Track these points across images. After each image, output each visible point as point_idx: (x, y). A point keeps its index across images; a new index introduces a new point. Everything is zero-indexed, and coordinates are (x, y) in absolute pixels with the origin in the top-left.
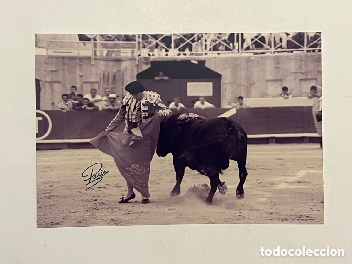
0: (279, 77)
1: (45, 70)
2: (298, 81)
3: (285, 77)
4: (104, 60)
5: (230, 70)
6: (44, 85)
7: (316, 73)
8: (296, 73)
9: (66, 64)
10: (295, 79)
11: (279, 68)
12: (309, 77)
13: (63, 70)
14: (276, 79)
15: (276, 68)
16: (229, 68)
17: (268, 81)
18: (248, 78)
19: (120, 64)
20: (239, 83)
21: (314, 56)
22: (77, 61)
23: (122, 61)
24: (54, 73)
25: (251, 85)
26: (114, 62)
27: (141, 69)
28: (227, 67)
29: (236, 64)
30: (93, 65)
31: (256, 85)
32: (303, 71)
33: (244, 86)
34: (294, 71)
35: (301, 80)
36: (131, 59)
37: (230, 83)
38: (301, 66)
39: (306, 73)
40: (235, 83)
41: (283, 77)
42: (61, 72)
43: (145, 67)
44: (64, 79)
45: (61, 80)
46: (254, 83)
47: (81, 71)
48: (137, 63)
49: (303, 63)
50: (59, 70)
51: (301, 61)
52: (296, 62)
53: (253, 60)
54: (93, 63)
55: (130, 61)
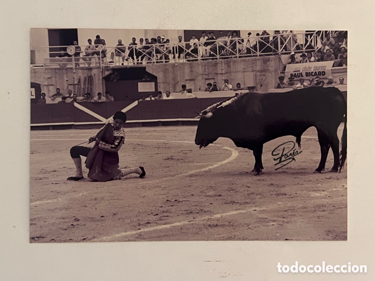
0: (193, 78)
1: (44, 78)
2: (204, 80)
3: (196, 78)
4: (81, 69)
5: (162, 73)
6: (43, 87)
7: (214, 74)
8: (203, 74)
9: (57, 73)
10: (202, 79)
11: (192, 71)
12: (210, 77)
13: (55, 77)
14: (191, 79)
15: (191, 71)
16: (161, 72)
17: (186, 80)
18: (174, 79)
19: (91, 71)
20: (169, 82)
21: (212, 62)
22: (64, 71)
23: (93, 69)
24: (50, 79)
25: (176, 83)
26: (87, 70)
27: (105, 75)
28: (160, 71)
29: (166, 69)
30: (75, 73)
31: (179, 83)
32: (207, 73)
33: (172, 84)
34: (201, 73)
35: (206, 79)
36: (98, 68)
37: (163, 82)
38: (205, 69)
39: (208, 74)
40: (166, 82)
41: (195, 78)
42: (54, 78)
43: (107, 73)
44: (56, 83)
45: (54, 84)
46: (178, 82)
47: (67, 78)
48: (102, 70)
49: (206, 67)
50: (53, 77)
51: (205, 66)
52: (202, 67)
53: (177, 66)
54: (74, 71)
55: (97, 69)
